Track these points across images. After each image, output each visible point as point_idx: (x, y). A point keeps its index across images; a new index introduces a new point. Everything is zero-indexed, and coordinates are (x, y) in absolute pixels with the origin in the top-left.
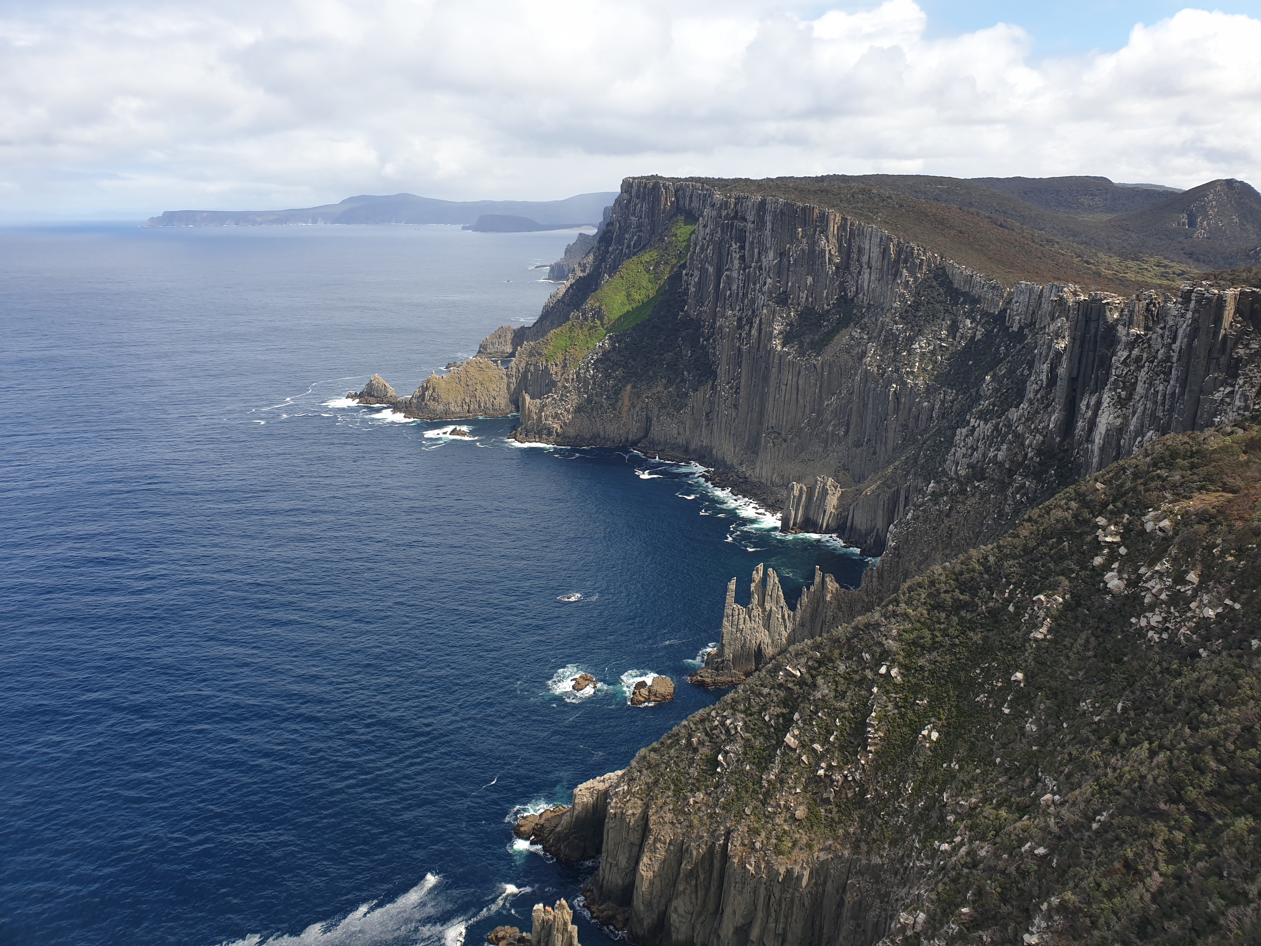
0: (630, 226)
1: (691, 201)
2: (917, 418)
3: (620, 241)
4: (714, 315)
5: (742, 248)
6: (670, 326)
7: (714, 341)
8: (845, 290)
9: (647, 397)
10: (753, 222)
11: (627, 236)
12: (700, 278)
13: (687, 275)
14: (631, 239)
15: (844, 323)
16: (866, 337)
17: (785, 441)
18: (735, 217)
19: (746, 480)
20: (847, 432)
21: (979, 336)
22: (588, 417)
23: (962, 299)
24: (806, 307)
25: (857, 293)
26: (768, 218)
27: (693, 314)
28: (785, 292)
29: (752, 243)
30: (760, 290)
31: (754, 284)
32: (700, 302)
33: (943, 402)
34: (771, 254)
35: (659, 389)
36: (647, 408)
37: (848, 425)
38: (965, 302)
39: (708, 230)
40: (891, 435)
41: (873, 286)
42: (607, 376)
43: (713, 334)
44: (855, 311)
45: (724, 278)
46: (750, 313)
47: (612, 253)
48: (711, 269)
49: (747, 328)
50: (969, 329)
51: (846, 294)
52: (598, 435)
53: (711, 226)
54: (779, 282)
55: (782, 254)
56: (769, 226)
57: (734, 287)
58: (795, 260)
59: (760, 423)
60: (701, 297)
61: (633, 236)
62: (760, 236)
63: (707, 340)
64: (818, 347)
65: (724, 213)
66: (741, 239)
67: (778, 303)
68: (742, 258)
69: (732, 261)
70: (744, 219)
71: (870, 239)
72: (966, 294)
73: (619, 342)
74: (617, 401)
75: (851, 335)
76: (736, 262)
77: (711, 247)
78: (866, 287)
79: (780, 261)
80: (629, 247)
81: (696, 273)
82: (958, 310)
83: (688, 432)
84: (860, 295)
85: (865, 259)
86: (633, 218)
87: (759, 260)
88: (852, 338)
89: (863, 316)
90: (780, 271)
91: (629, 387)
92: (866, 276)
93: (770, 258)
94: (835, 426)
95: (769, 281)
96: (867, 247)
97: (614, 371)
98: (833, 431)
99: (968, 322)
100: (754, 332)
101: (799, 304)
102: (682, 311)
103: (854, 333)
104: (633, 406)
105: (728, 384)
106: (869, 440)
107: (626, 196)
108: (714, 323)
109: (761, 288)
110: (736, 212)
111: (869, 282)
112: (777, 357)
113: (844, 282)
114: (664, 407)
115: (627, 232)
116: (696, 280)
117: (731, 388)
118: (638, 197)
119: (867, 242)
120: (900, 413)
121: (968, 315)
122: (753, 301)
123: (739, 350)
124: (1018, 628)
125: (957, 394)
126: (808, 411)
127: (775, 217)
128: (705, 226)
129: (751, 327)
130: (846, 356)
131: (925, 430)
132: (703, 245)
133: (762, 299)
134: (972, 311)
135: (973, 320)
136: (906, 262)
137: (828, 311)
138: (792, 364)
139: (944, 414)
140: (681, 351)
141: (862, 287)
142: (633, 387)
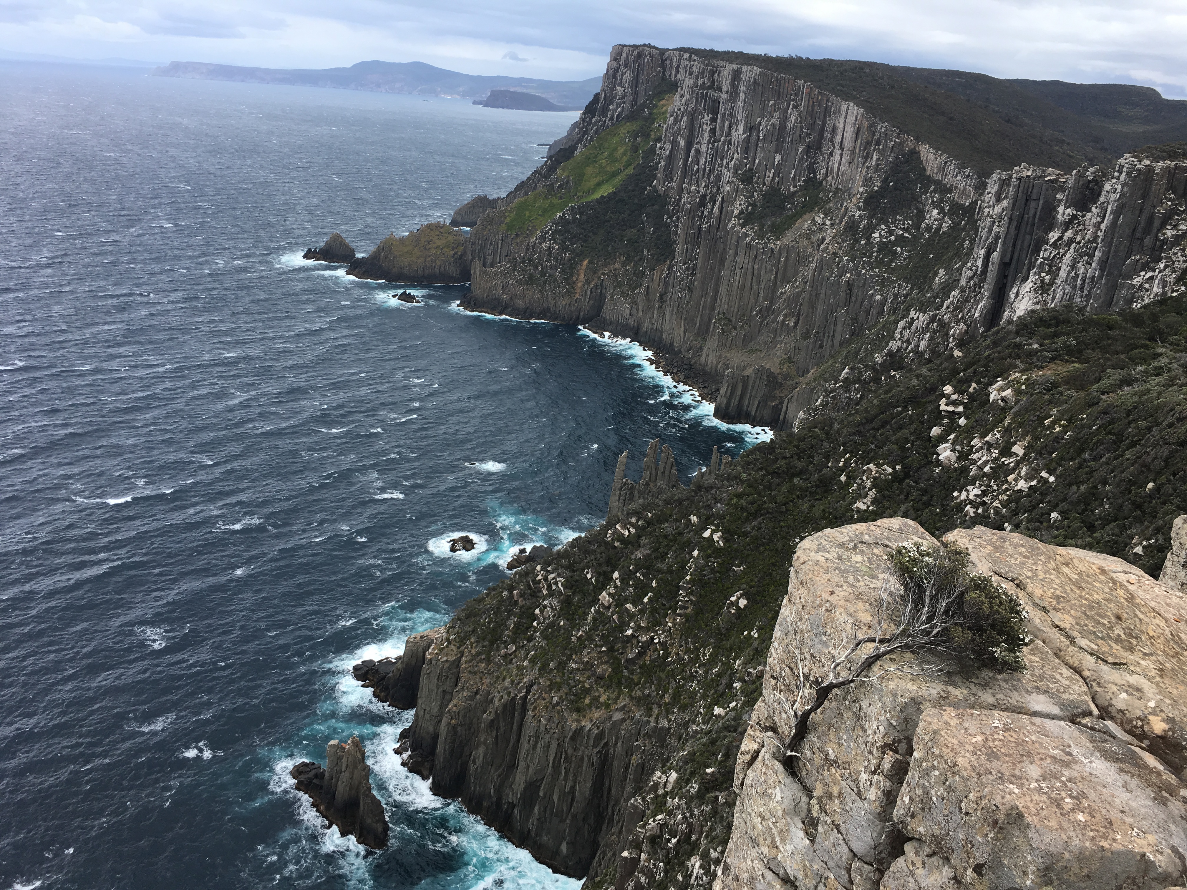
0: (615, 97)
1: (677, 72)
2: (868, 312)
3: (604, 111)
4: (681, 191)
5: (714, 120)
6: (636, 201)
7: (678, 219)
8: (814, 172)
9: (604, 274)
10: (727, 93)
11: (611, 107)
12: (671, 152)
13: (661, 148)
14: (615, 111)
15: (808, 208)
16: (828, 223)
17: (735, 328)
18: (711, 87)
19: (691, 367)
20: (796, 323)
21: (945, 227)
22: (540, 291)
23: (932, 188)
24: (771, 187)
25: (826, 175)
26: (742, 88)
27: (661, 190)
28: (751, 169)
29: (724, 115)
30: (727, 167)
31: (722, 160)
32: (669, 176)
33: (896, 296)
34: (741, 128)
35: (616, 266)
36: (602, 285)
37: (799, 315)
38: (935, 191)
39: (684, 101)
40: (839, 328)
41: (843, 168)
42: (564, 249)
43: (678, 211)
44: (821, 195)
45: (693, 151)
46: (715, 190)
47: (595, 125)
48: (682, 143)
49: (710, 206)
50: (936, 220)
51: (815, 176)
52: (549, 309)
53: (687, 97)
54: (746, 158)
55: (751, 128)
56: (742, 96)
57: (702, 162)
58: (765, 136)
59: (713, 308)
60: (671, 173)
61: (617, 108)
62: (732, 107)
63: (671, 217)
64: (778, 231)
65: (700, 82)
66: (714, 110)
67: (742, 181)
68: (713, 131)
69: (702, 134)
70: (720, 89)
71: (846, 118)
72: (938, 183)
73: (581, 214)
74: (572, 275)
75: (813, 220)
76: (706, 135)
77: (685, 119)
78: (835, 170)
79: (750, 136)
80: (612, 119)
81: (668, 146)
82: (927, 199)
83: (640, 313)
84: (829, 178)
85: (838, 138)
86: (619, 88)
87: (729, 134)
88: (814, 223)
89: (829, 200)
90: (747, 147)
91: (585, 263)
92: (837, 157)
93: (739, 133)
94: (786, 316)
95: (736, 155)
96: (841, 126)
97: (572, 244)
98: (783, 321)
99: (935, 212)
100: (716, 210)
101: (764, 184)
102: (651, 186)
103: (817, 219)
104: (588, 282)
105: (684, 264)
106: (817, 333)
107: (615, 64)
108: (680, 200)
109: (727, 164)
110: (713, 82)
111: (840, 164)
112: (735, 238)
113: (814, 163)
114: (619, 285)
115: (611, 103)
116: (667, 153)
117: (687, 269)
118: (626, 66)
119: (842, 120)
120: (852, 305)
121: (937, 205)
122: (719, 178)
123: (700, 228)
124: (844, 499)
125: (912, 289)
126: (761, 299)
127: (748, 87)
128: (682, 96)
129: (714, 205)
130: (806, 242)
131: (874, 326)
132: (677, 116)
133: (727, 176)
134: (942, 201)
135: (942, 211)
136: (878, 143)
137: (794, 193)
138: (749, 246)
139: (895, 309)
140: (643, 228)
141: (832, 169)
142: (589, 262)
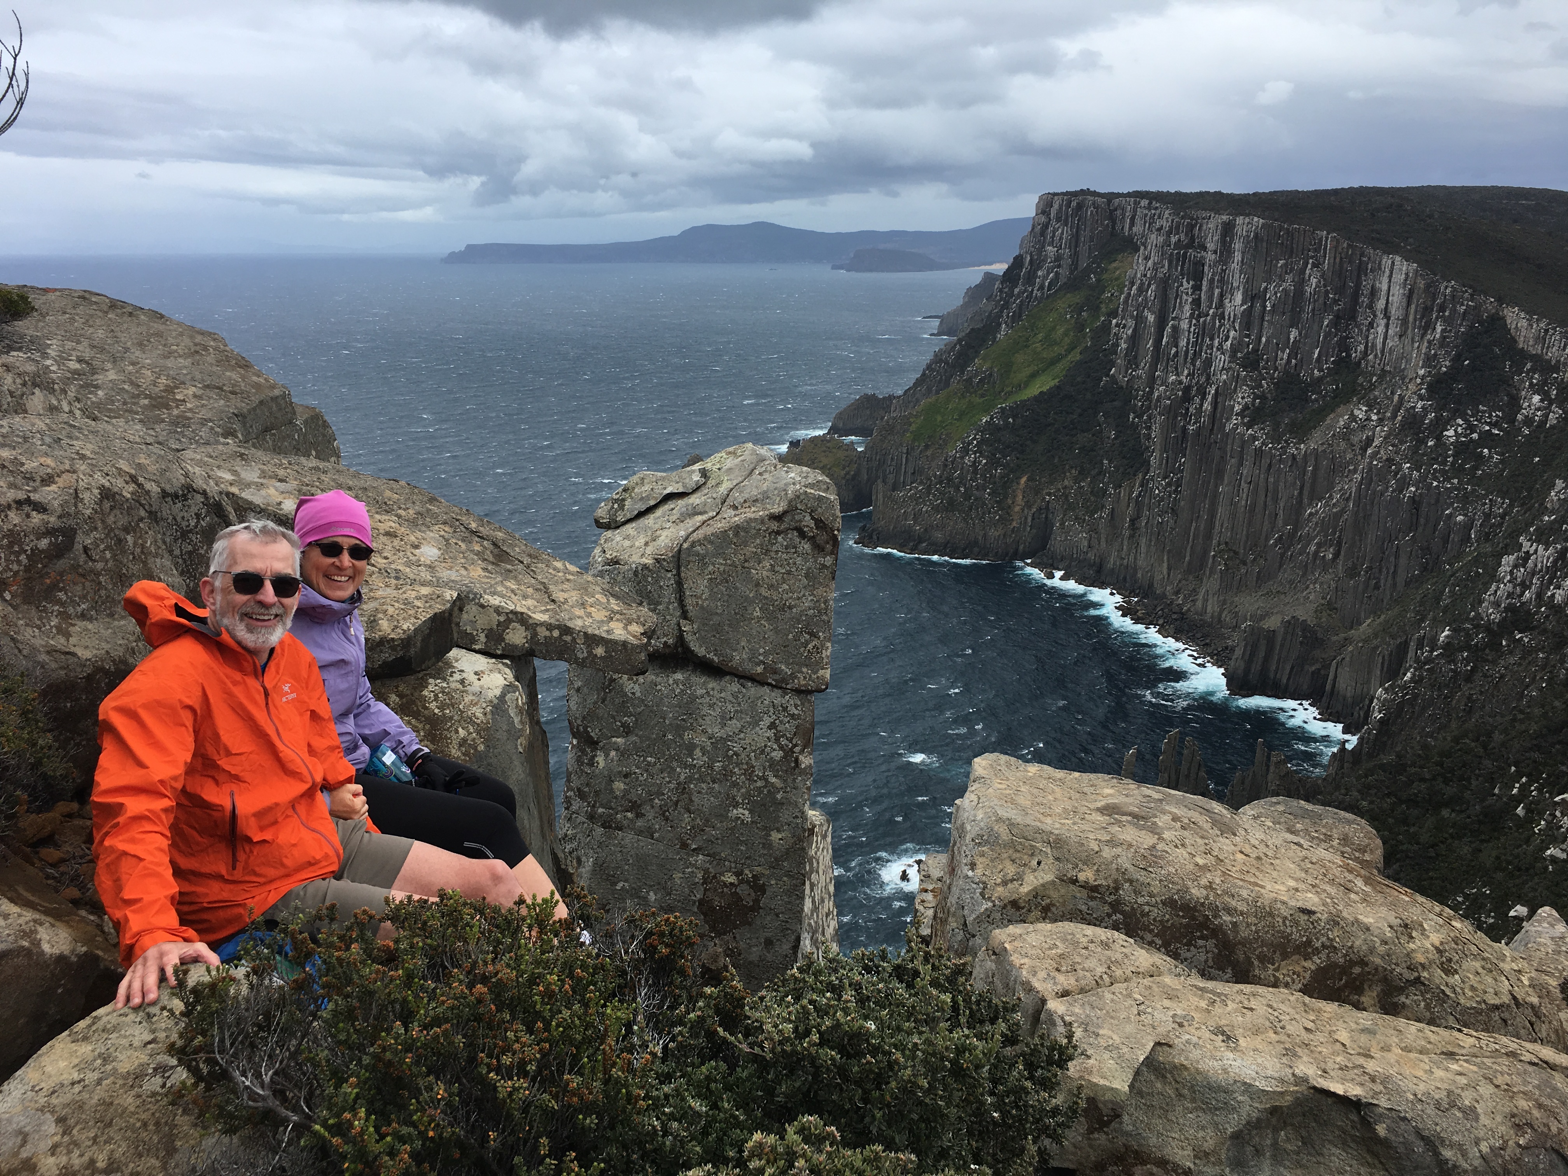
0: (1045, 261)
1: (1132, 224)
2: (1446, 540)
3: (1031, 278)
4: (1152, 381)
5: (1197, 288)
6: (1088, 396)
7: (1150, 418)
8: (1348, 350)
9: (1049, 494)
10: (1215, 252)
11: (1040, 273)
12: (1135, 330)
13: (1117, 325)
14: (1045, 277)
15: (1342, 397)
16: (1374, 417)
17: (1245, 564)
18: (1191, 245)
19: (1183, 616)
20: (1336, 555)
21: (1552, 419)
22: (964, 519)
23: (1529, 366)
24: (1286, 372)
25: (1365, 354)
26: (1238, 245)
27: (1123, 380)
28: (1255, 350)
29: (1211, 281)
30: (1220, 348)
31: (1212, 339)
32: (1133, 363)
33: (1487, 516)
34: (1239, 297)
35: (1066, 482)
36: (1047, 508)
37: (1339, 544)
38: (1533, 370)
39: (1150, 264)
40: (1403, 561)
41: (1390, 343)
42: (993, 463)
43: (1149, 408)
44: (1360, 380)
45: (1168, 329)
46: (1203, 379)
47: (1018, 296)
48: (1151, 318)
49: (1197, 400)
50: (1538, 409)
51: (1349, 356)
52: (976, 542)
53: (1154, 258)
54: (1248, 336)
55: (1253, 297)
56: (1238, 256)
57: (1183, 343)
58: (1273, 306)
59: (1209, 536)
60: (1136, 357)
61: (1048, 274)
62: (1224, 271)
63: (1140, 416)
64: (1301, 431)
65: (1174, 239)
66: (1197, 276)
67: (1245, 367)
68: (1197, 303)
69: (1181, 306)
70: (1204, 248)
71: (1390, 276)
72: (1537, 359)
73: (1014, 417)
74: (1006, 497)
75: (1352, 414)
76: (1187, 308)
77: (1153, 287)
78: (1379, 346)
79: (1252, 306)
80: (1041, 287)
81: (1131, 323)
82: (1523, 382)
83: (1103, 544)
84: (1371, 357)
85: (1381, 304)
86: (1050, 248)
87: (1221, 305)
88: (1353, 418)
89: (1372, 387)
90: (1248, 320)
91: (1023, 480)
92: (1381, 329)
93: (1236, 303)
94: (1319, 545)
95: (1232, 333)
96: (1385, 287)
97: (1005, 457)
98: (1316, 553)
99: (1536, 398)
100: (1207, 406)
101: (1276, 369)
102: (1108, 375)
103: (1356, 412)
104: (1028, 505)
105: (1164, 479)
106: (1370, 568)
107: (1043, 219)
108: (1151, 392)
109: (1220, 344)
110: (1192, 239)
111: (1385, 338)
112: (1237, 442)
113: (1347, 337)
114: (1071, 507)
115: (1040, 267)
116: (1130, 332)
117: (1169, 484)
118: (1058, 219)
119: (1385, 280)
120: (1420, 529)
121: (1538, 389)
122: (1208, 363)
123: (1184, 430)
124: (1527, 841)
125: (1511, 506)
126: (1280, 522)
127: (1246, 243)
128: (1147, 258)
129: (1204, 398)
130: (1343, 444)
131: (1458, 557)
132: (1142, 284)
133: (1221, 360)
134: (1545, 382)
135: (1545, 396)
136: (1442, 308)
137: (1320, 380)
138: (1259, 452)
139: (1488, 534)
140: (1101, 431)
141: (1374, 345)
142: (1028, 480)
